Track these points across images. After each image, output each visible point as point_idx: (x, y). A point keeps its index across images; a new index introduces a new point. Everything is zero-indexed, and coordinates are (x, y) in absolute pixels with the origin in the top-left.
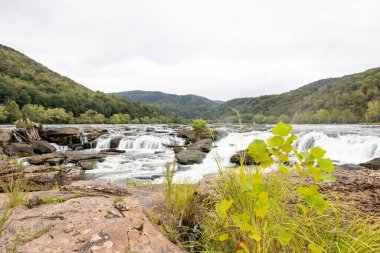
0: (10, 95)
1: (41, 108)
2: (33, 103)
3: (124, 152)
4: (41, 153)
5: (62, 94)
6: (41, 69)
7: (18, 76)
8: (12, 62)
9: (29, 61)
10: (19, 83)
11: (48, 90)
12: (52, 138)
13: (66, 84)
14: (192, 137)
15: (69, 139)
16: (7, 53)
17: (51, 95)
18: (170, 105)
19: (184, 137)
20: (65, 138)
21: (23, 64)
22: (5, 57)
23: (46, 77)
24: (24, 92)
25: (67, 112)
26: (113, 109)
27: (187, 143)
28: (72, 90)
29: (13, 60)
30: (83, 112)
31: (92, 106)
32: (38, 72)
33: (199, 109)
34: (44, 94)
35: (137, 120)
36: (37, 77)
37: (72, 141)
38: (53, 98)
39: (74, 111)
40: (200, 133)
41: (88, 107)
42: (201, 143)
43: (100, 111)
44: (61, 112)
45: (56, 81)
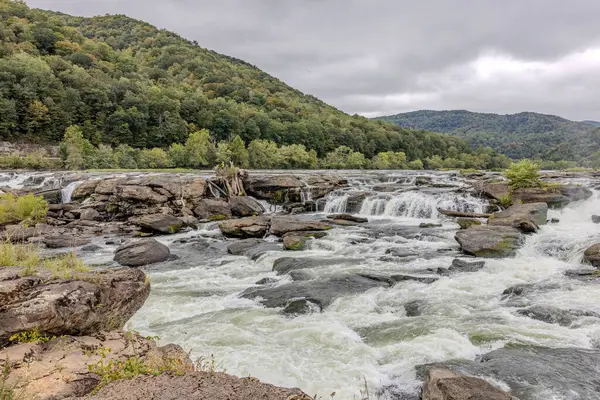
0: (234, 126)
1: (273, 145)
2: (262, 138)
3: (365, 221)
4: (240, 216)
5: (303, 123)
6: (277, 87)
7: (245, 99)
8: (239, 81)
9: (262, 76)
10: (246, 109)
11: (284, 118)
12: (260, 193)
13: (308, 107)
14: (503, 196)
15: (284, 194)
16: (234, 67)
17: (287, 124)
18: (483, 134)
19: (487, 196)
20: (279, 193)
21: (254, 82)
22: (232, 74)
23: (282, 98)
24: (252, 122)
25: (308, 150)
26: (378, 144)
27: (491, 209)
28: (316, 116)
29: (241, 76)
30: (331, 150)
31: (345, 140)
32: (272, 91)
33: (546, 140)
34: (277, 124)
35: (418, 162)
36: (270, 100)
37: (289, 198)
38: (289, 129)
39: (317, 149)
40: (524, 190)
41: (339, 141)
42: (521, 212)
43: (357, 149)
44: (299, 151)
45: (295, 103)
